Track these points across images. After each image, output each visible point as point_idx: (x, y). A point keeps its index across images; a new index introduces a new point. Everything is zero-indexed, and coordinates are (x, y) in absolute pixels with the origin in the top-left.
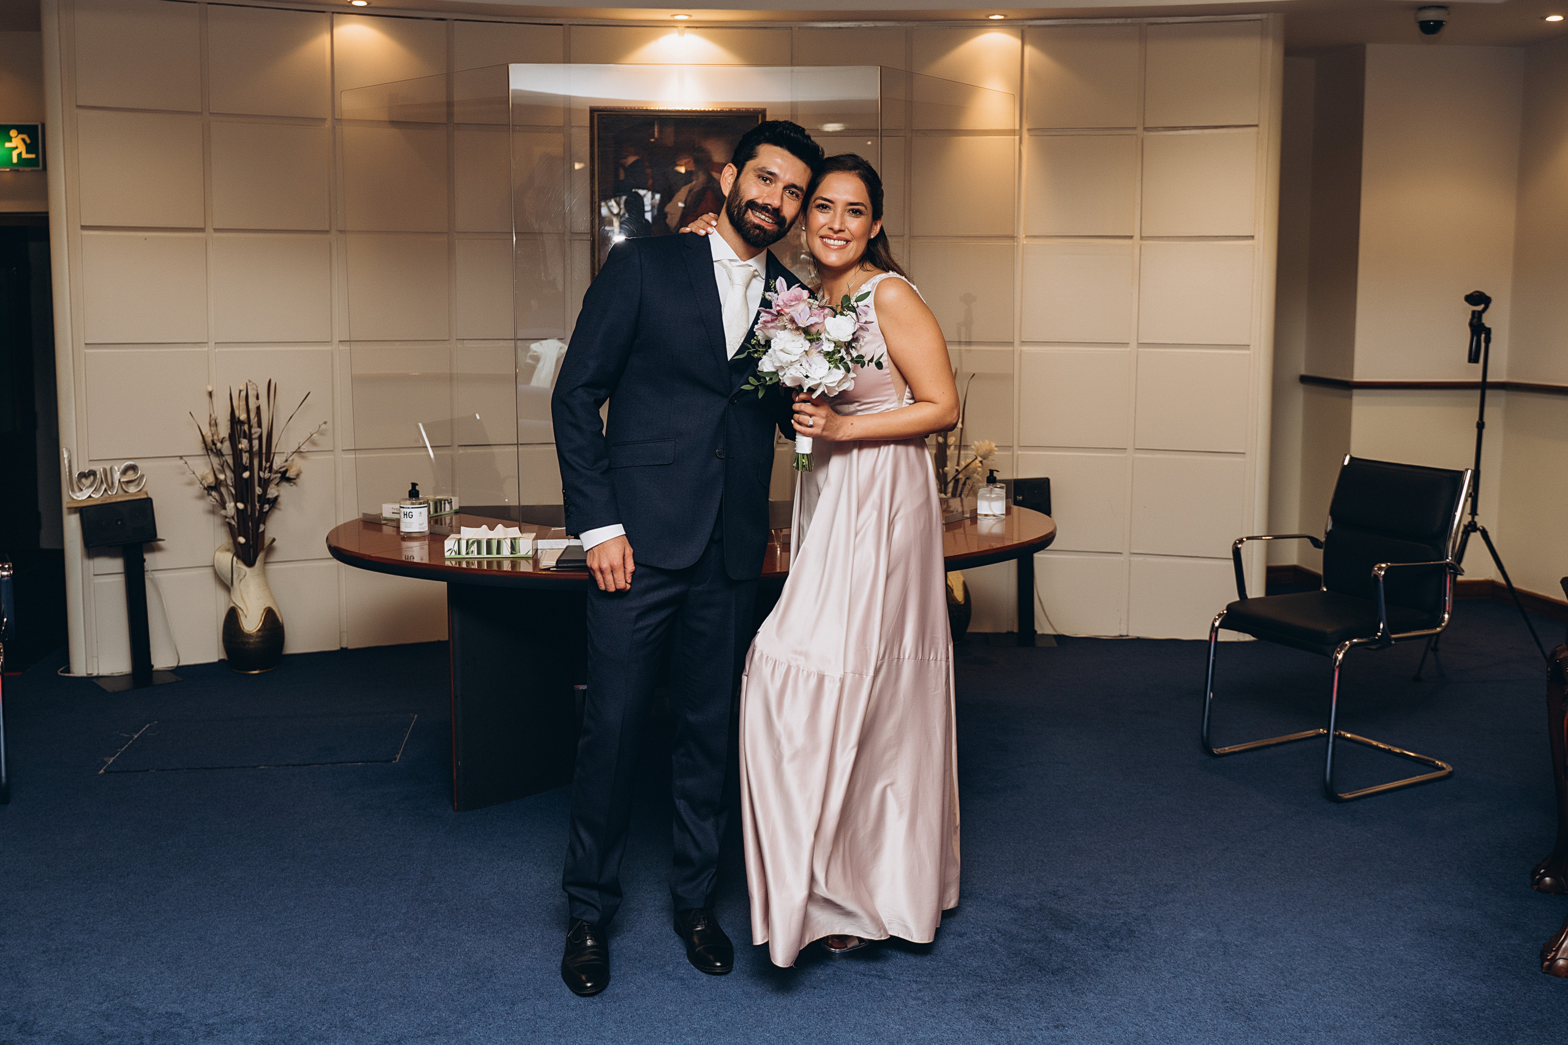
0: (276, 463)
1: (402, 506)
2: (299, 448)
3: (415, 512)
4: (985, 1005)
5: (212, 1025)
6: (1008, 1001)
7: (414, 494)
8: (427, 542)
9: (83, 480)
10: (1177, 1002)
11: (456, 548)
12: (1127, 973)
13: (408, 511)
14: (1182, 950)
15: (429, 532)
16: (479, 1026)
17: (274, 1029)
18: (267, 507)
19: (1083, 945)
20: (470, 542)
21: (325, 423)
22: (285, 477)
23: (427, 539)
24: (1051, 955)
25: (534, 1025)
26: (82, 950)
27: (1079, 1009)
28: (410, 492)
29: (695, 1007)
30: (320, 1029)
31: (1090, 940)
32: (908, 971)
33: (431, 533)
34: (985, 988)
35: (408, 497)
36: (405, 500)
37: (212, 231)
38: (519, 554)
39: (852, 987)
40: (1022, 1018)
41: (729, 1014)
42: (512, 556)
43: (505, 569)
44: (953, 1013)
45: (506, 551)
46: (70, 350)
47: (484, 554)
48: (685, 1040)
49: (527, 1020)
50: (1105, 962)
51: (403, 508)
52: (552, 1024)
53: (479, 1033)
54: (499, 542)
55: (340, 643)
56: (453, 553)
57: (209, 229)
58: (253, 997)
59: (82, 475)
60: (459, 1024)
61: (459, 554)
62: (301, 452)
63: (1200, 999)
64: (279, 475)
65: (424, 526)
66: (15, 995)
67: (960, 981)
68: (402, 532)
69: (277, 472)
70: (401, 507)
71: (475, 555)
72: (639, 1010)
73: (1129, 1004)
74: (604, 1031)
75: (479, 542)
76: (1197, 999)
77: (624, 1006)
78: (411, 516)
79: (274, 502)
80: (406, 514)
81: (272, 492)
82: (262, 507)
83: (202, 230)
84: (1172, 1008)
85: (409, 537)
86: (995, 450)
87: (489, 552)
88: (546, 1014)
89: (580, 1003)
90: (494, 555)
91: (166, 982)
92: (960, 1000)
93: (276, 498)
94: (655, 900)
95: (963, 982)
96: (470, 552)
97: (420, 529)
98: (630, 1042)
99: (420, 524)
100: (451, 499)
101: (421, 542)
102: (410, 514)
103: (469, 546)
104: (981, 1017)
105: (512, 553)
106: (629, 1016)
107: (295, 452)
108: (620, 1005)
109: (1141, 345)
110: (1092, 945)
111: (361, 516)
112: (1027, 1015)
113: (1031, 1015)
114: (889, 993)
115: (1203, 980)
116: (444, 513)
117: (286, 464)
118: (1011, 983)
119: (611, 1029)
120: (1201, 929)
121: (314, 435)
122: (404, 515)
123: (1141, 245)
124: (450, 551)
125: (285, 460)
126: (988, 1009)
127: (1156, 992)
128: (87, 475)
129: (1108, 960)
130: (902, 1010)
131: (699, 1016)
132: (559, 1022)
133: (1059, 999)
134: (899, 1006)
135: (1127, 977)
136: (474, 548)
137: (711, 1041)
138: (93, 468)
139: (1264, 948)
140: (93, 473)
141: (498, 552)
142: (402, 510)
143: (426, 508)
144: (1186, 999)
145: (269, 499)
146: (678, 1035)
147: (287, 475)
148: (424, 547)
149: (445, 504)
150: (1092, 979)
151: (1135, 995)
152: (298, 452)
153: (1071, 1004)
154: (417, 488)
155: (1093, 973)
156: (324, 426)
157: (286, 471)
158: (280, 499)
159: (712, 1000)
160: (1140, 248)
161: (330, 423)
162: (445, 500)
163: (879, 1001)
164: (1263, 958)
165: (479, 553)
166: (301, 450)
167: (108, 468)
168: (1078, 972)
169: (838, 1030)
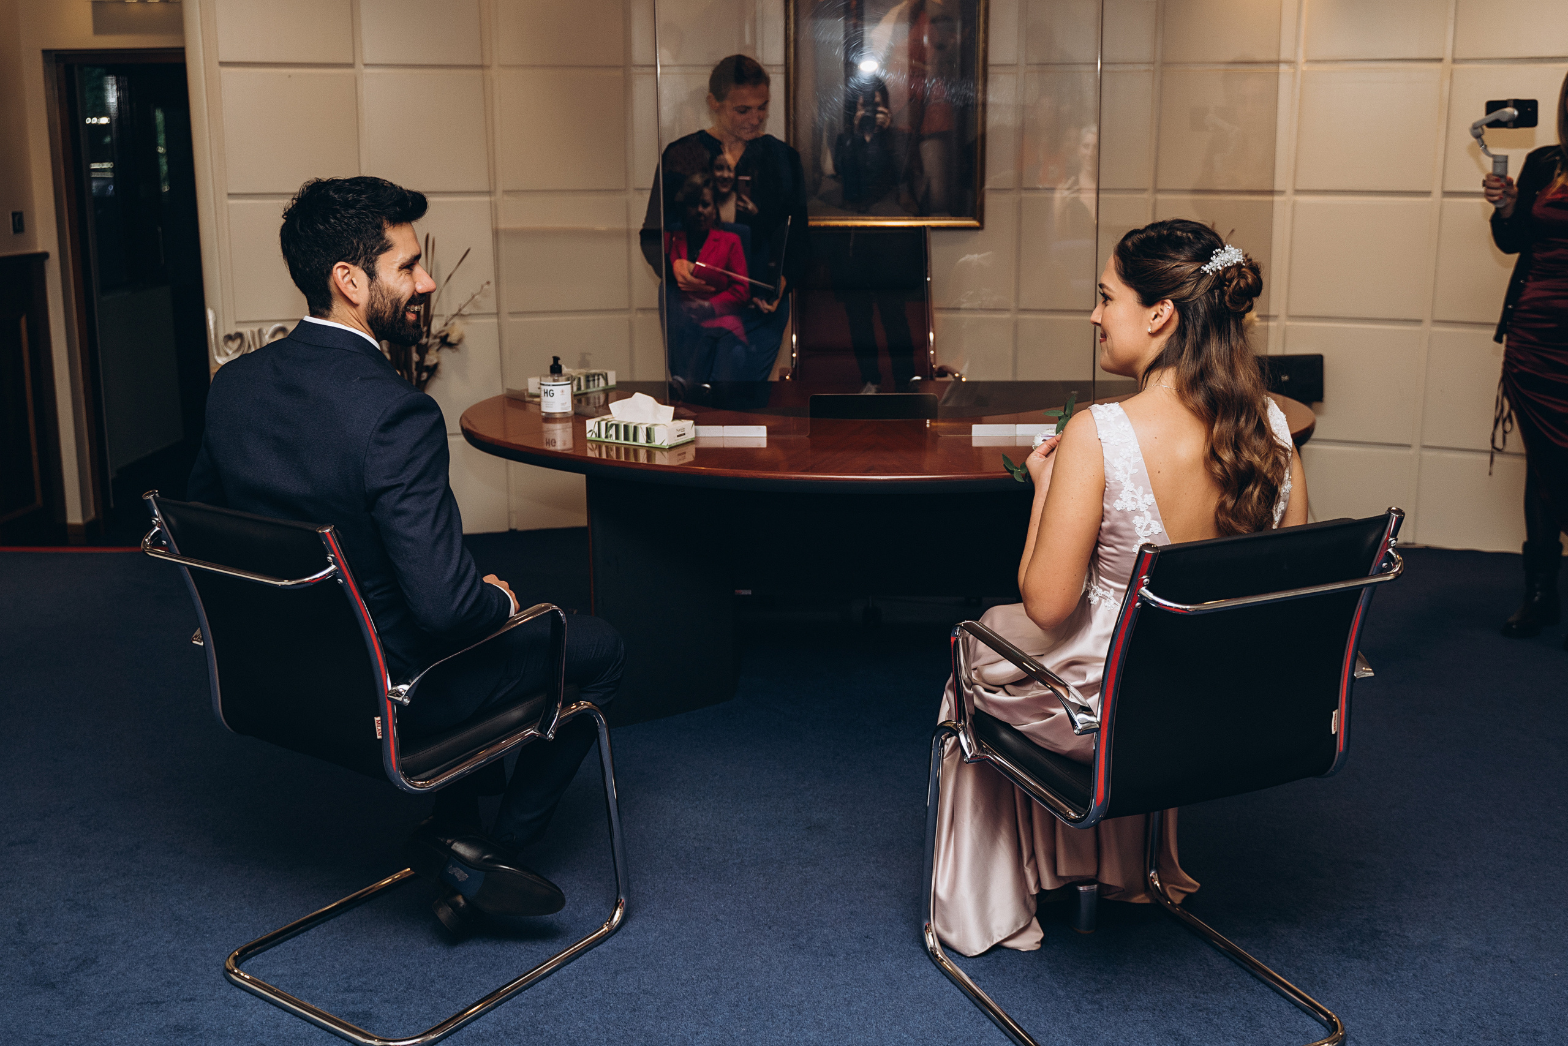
0: (435, 327)
1: (543, 383)
2: (460, 310)
3: (557, 390)
4: (1176, 1018)
5: (281, 976)
6: (1207, 1014)
7: (556, 369)
8: (570, 424)
9: (230, 343)
10: (1425, 1032)
11: (596, 430)
12: (1363, 988)
13: (549, 388)
14: (1439, 961)
15: (573, 412)
16: (573, 998)
17: (346, 985)
18: (425, 375)
19: (1311, 946)
20: (609, 424)
21: (488, 283)
22: (445, 342)
23: (570, 420)
24: (1268, 957)
25: (635, 1002)
26: (164, 875)
27: (1296, 1033)
28: (552, 367)
29: (825, 993)
30: (396, 990)
31: (1321, 939)
32: (1088, 964)
33: (576, 414)
34: (1179, 994)
35: (549, 373)
36: (547, 376)
37: (362, 67)
38: (653, 443)
39: (1016, 980)
40: (1221, 1039)
41: (863, 1004)
42: (647, 445)
43: (641, 462)
44: (1135, 1024)
45: (642, 439)
46: (212, 202)
47: (622, 440)
48: (806, 1034)
49: (628, 994)
50: (1337, 971)
51: (543, 385)
52: (656, 1002)
53: (572, 1007)
54: (635, 428)
55: (509, 525)
56: (594, 436)
57: (359, 65)
58: (333, 944)
59: (229, 338)
60: (551, 994)
61: (599, 436)
62: (463, 316)
63: (1455, 1031)
64: (438, 340)
65: (566, 406)
66: (82, 926)
67: (1150, 983)
68: (543, 412)
69: (435, 337)
70: (541, 384)
71: (613, 439)
72: (759, 991)
73: (1362, 1032)
74: (714, 1016)
75: (617, 426)
76: (1451, 1031)
77: (742, 985)
78: (552, 395)
79: (433, 370)
80: (547, 393)
81: (431, 359)
82: (419, 375)
83: (351, 65)
84: (1417, 1041)
85: (550, 418)
86: (1256, 321)
87: (626, 438)
88: (652, 989)
89: (694, 977)
90: (631, 442)
91: (243, 920)
92: (1147, 1008)
93: (436, 366)
94: (800, 851)
95: (1153, 984)
96: (609, 436)
97: (562, 409)
98: (742, 1032)
99: (563, 404)
100: (606, 374)
101: (564, 424)
102: (551, 392)
103: (608, 429)
104: (1170, 1033)
105: (647, 442)
106: (746, 998)
107: (456, 315)
108: (738, 983)
109: (1447, 194)
110: (1323, 947)
111: (505, 392)
112: (1229, 1036)
113: (1233, 1036)
114: (1060, 992)
115: (1463, 1005)
116: (594, 390)
117: (446, 328)
118: (1214, 990)
119: (723, 1013)
120: (1467, 934)
121: (476, 297)
122: (545, 393)
123: (1452, 70)
124: (591, 432)
125: (444, 323)
126: (1181, 1023)
127: (1399, 1017)
128: (233, 337)
129: (1341, 969)
130: (1072, 1016)
131: (828, 1004)
132: (664, 1000)
133: (1271, 1017)
134: (1069, 1010)
135: (1363, 993)
136: (613, 431)
137: (837, 1038)
138: (240, 330)
139: (1548, 967)
140: (240, 335)
141: (635, 439)
142: (543, 387)
143: (570, 386)
144: (1436, 1030)
145: (428, 367)
146: (798, 1028)
147: (449, 340)
148: (567, 430)
149: (599, 379)
150: (1317, 992)
151: (1370, 1019)
152: (459, 314)
153: (1287, 1025)
154: (560, 362)
155: (1320, 984)
156: (486, 287)
157: (447, 335)
158: (440, 367)
159: (847, 984)
160: (1451, 75)
161: (493, 283)
162: (599, 375)
163: (1046, 1002)
164: (1545, 980)
165: (617, 438)
166: (463, 312)
167: (256, 329)
168: (1300, 982)
169: (990, 1036)
